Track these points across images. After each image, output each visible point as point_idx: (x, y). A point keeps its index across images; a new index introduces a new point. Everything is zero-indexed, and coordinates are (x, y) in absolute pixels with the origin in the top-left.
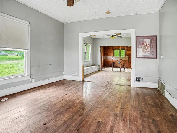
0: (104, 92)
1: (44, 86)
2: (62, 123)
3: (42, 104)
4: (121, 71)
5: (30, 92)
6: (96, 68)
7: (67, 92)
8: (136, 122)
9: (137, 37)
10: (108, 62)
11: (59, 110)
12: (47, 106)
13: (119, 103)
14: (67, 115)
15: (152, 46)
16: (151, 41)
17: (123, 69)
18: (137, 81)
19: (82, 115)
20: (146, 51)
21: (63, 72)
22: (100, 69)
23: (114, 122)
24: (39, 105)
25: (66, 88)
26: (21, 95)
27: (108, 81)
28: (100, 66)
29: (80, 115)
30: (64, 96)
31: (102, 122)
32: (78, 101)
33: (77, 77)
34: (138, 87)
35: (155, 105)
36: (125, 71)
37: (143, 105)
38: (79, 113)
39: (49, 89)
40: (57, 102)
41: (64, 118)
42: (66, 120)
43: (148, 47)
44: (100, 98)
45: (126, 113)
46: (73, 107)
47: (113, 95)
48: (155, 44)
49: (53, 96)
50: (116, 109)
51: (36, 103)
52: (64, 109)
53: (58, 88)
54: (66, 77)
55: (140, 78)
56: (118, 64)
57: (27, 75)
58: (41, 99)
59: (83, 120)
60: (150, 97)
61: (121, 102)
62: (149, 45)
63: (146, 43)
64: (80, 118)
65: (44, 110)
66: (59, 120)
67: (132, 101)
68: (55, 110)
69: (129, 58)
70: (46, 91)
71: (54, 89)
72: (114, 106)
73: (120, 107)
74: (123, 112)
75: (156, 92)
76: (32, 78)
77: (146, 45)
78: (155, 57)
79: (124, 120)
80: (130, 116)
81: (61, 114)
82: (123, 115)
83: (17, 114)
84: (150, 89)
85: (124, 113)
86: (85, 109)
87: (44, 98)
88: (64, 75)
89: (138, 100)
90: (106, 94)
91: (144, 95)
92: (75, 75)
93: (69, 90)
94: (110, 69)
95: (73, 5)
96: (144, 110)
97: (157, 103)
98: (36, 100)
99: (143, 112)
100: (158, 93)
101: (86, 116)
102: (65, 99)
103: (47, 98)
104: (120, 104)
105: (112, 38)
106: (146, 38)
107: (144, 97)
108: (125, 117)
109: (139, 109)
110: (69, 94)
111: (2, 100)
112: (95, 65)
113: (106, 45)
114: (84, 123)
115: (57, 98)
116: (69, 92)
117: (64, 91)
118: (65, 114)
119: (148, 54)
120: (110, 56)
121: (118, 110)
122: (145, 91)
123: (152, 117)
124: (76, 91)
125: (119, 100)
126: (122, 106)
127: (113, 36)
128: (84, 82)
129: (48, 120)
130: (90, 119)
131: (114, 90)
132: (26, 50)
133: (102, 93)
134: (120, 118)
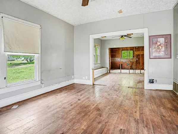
0: (118, 96)
1: (55, 91)
2: (82, 132)
3: (55, 111)
4: (129, 73)
5: (40, 98)
6: (104, 71)
7: (79, 97)
8: (160, 129)
9: (150, 37)
10: (115, 64)
11: (75, 118)
12: (62, 114)
13: (136, 107)
14: (85, 123)
15: (167, 45)
16: (165, 40)
17: (131, 71)
18: (150, 83)
19: (101, 122)
20: (159, 51)
21: (73, 76)
22: (109, 71)
23: (137, 129)
24: (53, 112)
25: (78, 92)
26: (32, 101)
27: (119, 84)
28: (109, 68)
29: (99, 123)
30: (77, 101)
31: (124, 130)
32: (93, 107)
33: (88, 81)
34: (152, 90)
35: (174, 109)
36: (134, 73)
37: (162, 108)
38: (98, 120)
39: (59, 94)
40: (71, 109)
41: (83, 127)
42: (85, 128)
43: (162, 47)
44: (115, 103)
45: (147, 119)
46: (89, 113)
47: (128, 98)
48: (170, 43)
49: (65, 102)
50: (134, 114)
51: (49, 110)
52: (80, 116)
53: (69, 93)
54: (76, 81)
55: (153, 80)
56: (126, 66)
57: (37, 80)
58: (54, 105)
59: (104, 129)
60: (166, 100)
61: (138, 106)
62: (163, 45)
63: (159, 42)
64: (100, 126)
65: (59, 117)
66: (77, 129)
67: (150, 104)
68: (71, 117)
69: (137, 59)
70: (57, 97)
71: (66, 95)
72: (132, 111)
73: (138, 112)
74: (143, 118)
75: (171, 94)
76: (43, 84)
77: (160, 45)
78: (170, 57)
79: (146, 126)
80: (151, 122)
81: (78, 122)
82: (144, 121)
83: (30, 123)
84: (165, 91)
85: (145, 119)
86: (103, 116)
87: (57, 104)
88: (74, 79)
89: (155, 103)
90: (121, 98)
91: (160, 98)
92: (85, 79)
93: (81, 95)
94: (119, 71)
95: (87, 5)
96: (164, 114)
97: (176, 106)
98: (48, 106)
99: (164, 117)
100: (174, 95)
101: (106, 123)
102: (79, 104)
103: (60, 104)
104: (138, 109)
105: (121, 39)
106: (159, 37)
107: (160, 100)
108: (147, 123)
109: (159, 113)
110: (82, 99)
111: (12, 108)
112: (103, 68)
113: (115, 47)
114: (105, 132)
115: (70, 104)
116: (81, 97)
117: (76, 96)
118: (82, 121)
119: (162, 54)
120: (117, 57)
121: (137, 116)
122: (160, 93)
123: (175, 122)
124: (88, 96)
125: (136, 104)
126: (141, 111)
127: (122, 36)
128: (95, 86)
129: (65, 129)
130: (110, 127)
131: (127, 94)
132: (37, 55)
133: (116, 97)
134: (142, 124)
